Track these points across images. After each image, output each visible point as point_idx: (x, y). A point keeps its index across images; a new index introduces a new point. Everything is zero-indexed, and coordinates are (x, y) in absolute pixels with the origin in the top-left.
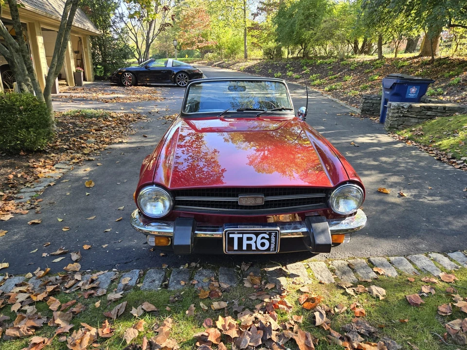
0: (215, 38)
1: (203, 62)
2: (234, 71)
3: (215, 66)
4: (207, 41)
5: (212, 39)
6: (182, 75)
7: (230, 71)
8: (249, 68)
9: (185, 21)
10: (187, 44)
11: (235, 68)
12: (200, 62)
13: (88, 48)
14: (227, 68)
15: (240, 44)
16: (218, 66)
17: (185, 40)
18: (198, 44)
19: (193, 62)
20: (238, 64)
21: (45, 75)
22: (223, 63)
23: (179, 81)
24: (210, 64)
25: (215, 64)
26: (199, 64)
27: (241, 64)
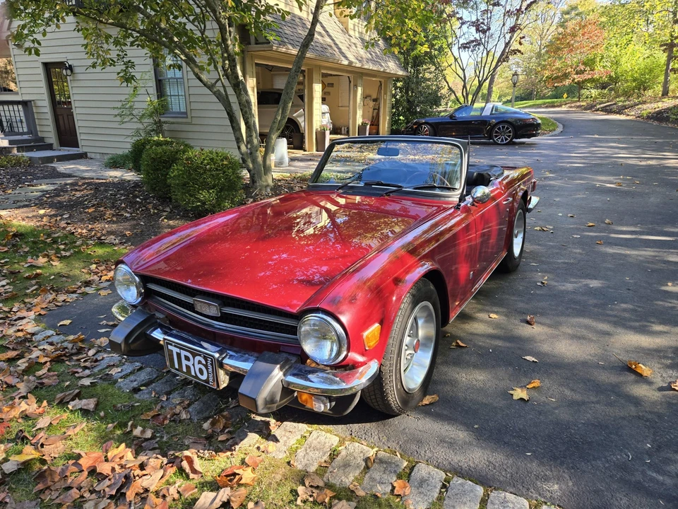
0: (609, 64)
1: (578, 104)
2: (628, 118)
3: (598, 110)
4: (593, 70)
5: (604, 67)
6: (503, 127)
7: (622, 117)
8: (660, 113)
9: (558, 42)
10: (557, 77)
11: (633, 113)
12: (573, 105)
13: (389, 93)
14: (617, 113)
15: (657, 71)
16: (601, 111)
17: (553, 71)
18: (575, 76)
19: (560, 106)
20: (640, 106)
21: (317, 129)
22: (614, 104)
23: (496, 136)
24: (590, 107)
25: (598, 107)
26: (571, 107)
27: (645, 106)
